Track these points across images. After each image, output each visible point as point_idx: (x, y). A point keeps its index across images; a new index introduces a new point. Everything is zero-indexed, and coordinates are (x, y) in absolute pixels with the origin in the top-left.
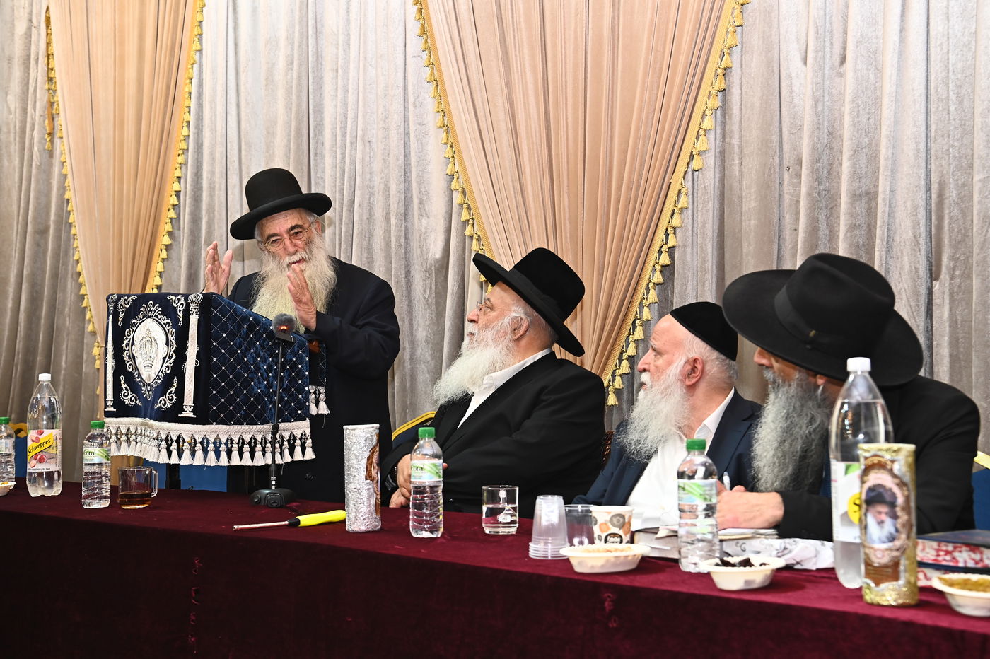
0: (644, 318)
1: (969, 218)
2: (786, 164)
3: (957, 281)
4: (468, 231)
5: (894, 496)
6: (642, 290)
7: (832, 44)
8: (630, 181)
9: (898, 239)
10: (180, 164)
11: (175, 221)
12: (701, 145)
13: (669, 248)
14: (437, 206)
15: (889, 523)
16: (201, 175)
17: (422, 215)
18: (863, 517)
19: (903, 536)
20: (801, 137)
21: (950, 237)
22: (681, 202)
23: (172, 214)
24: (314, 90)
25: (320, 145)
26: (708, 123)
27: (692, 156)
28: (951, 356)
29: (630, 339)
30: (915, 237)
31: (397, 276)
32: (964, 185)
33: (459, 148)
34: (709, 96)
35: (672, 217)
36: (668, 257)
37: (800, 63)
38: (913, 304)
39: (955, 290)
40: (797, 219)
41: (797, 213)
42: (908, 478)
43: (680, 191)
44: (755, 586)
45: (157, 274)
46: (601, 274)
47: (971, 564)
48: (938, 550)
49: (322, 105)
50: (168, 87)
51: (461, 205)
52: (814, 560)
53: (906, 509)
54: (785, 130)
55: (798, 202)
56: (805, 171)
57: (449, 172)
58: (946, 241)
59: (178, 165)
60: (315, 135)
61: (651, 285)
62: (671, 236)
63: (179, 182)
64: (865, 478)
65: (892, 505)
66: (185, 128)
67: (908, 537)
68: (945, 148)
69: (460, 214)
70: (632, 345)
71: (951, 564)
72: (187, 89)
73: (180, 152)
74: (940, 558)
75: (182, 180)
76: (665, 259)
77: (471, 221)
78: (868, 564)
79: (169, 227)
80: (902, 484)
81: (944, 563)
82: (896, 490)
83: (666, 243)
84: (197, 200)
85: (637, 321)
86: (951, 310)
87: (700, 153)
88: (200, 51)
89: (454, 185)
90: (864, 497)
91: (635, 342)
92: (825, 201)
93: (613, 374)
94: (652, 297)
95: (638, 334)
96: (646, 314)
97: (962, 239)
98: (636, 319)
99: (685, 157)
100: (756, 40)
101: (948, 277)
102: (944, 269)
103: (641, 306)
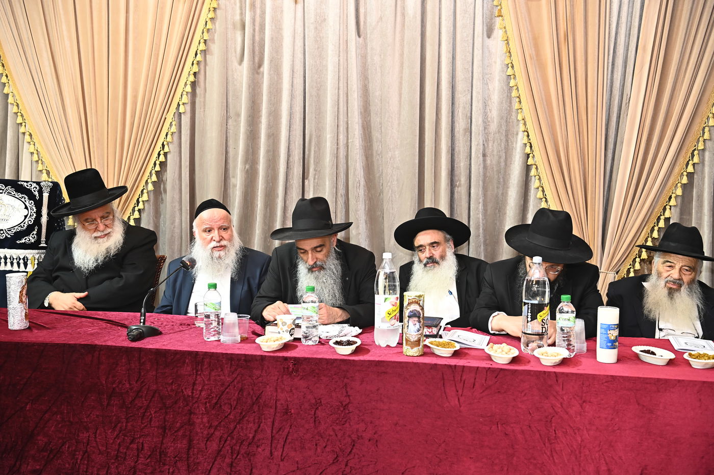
0: (149, 189)
2: (230, 115)
3: (316, 180)
4: (22, 130)
7: (254, 57)
12: (184, 100)
13: (164, 152)
15: (418, 324)
22: (172, 128)
27: (178, 105)
30: (299, 159)
34: (189, 74)
36: (164, 158)
38: (298, 191)
39: (316, 185)
40: (237, 143)
41: (236, 140)
46: (120, 163)
51: (16, 113)
55: (237, 135)
56: (243, 121)
58: (311, 162)
61: (153, 172)
64: (409, 307)
65: (419, 317)
69: (15, 118)
76: (162, 159)
78: (409, 341)
82: (420, 311)
83: (163, 149)
85: (144, 190)
87: (184, 104)
91: (143, 201)
92: (253, 136)
93: (129, 218)
94: (154, 178)
95: (145, 197)
96: (150, 187)
97: (318, 162)
98: (144, 189)
99: (174, 105)
100: (215, 48)
101: (313, 179)
102: (311, 175)
103: (147, 182)
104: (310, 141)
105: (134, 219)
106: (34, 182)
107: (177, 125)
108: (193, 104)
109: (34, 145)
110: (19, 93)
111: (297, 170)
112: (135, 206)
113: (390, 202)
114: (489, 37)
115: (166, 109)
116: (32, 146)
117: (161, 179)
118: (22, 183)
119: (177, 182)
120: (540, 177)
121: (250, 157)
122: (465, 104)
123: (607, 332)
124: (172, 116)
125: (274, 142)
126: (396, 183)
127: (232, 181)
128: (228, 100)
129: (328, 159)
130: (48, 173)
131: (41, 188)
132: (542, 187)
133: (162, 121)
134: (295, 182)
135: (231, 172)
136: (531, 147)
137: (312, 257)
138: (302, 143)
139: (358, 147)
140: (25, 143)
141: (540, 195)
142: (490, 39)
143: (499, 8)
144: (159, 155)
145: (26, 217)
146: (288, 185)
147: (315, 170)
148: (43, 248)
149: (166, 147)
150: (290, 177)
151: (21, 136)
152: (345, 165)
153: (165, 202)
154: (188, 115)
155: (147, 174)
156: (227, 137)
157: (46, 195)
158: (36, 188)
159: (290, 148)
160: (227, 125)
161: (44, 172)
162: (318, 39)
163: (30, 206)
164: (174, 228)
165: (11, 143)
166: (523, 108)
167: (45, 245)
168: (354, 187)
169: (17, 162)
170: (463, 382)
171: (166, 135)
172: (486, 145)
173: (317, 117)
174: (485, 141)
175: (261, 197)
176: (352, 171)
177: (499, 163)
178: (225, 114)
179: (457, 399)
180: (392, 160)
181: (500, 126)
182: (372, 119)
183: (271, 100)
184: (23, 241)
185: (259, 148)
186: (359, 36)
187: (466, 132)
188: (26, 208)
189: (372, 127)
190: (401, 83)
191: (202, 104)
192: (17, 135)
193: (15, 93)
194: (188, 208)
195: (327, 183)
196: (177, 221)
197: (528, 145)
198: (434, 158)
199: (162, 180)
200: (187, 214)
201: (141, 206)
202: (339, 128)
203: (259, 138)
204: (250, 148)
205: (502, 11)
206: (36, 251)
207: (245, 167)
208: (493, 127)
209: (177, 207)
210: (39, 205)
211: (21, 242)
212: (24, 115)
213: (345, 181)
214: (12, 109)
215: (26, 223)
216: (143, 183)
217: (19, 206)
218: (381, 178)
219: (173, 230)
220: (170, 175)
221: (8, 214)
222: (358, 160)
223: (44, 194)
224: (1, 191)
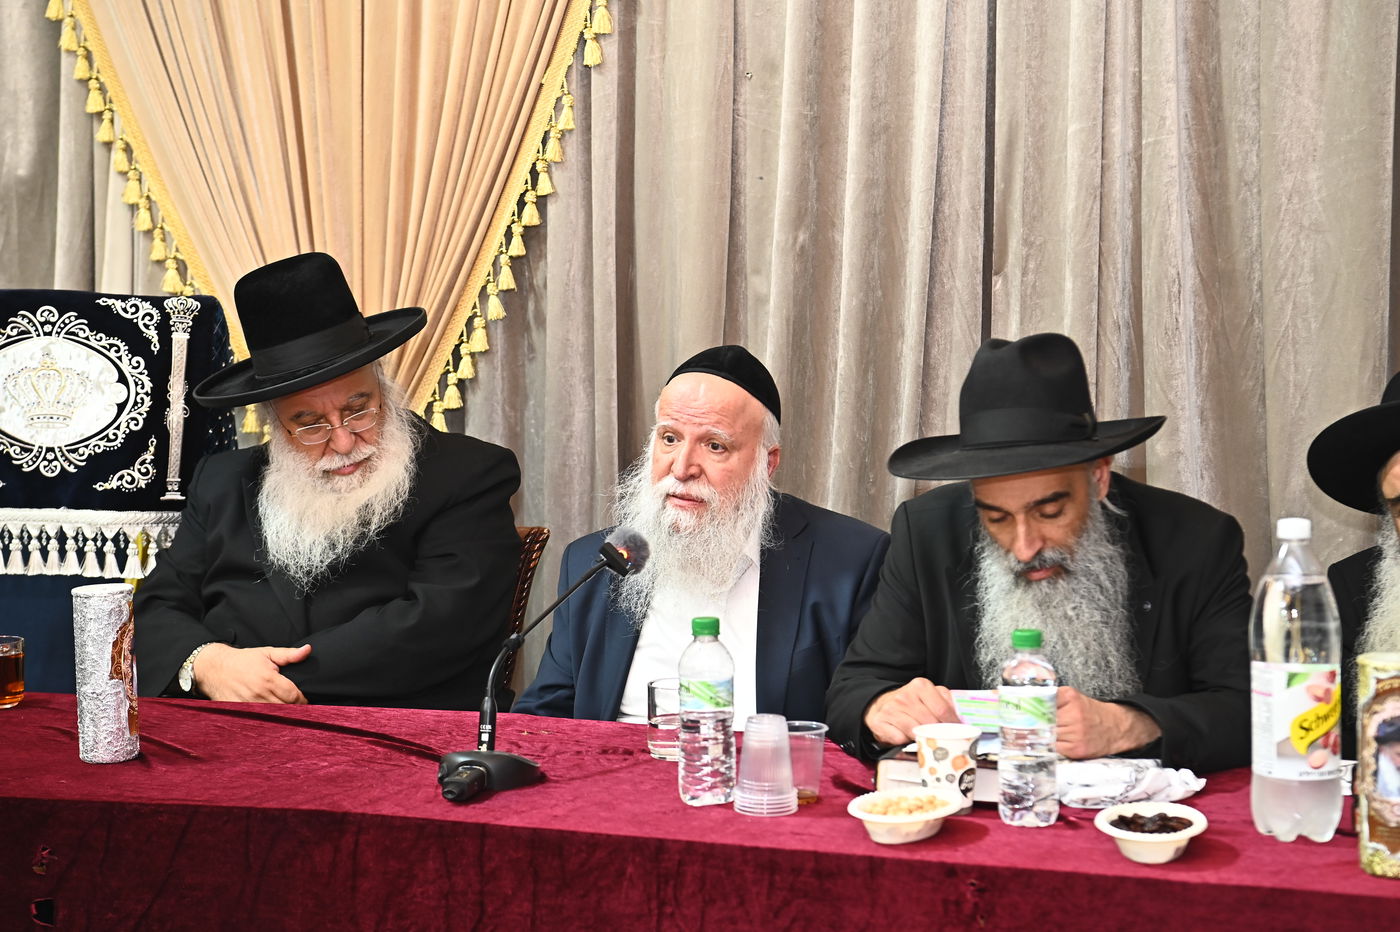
2: (745, 67)
3: (1031, 277)
4: (102, 133)
12: (599, 24)
13: (538, 197)
21: (1024, 209)
22: (561, 119)
27: (582, 41)
29: (464, 350)
36: (536, 214)
38: (969, 313)
39: (1028, 292)
51: (84, 82)
58: (1016, 214)
61: (504, 258)
70: (465, 361)
76: (530, 216)
83: (534, 187)
85: (476, 319)
86: (1021, 322)
87: (597, 37)
91: (472, 355)
92: (819, 134)
93: (429, 408)
94: (507, 280)
95: (478, 341)
96: (495, 309)
97: (1039, 208)
98: (475, 315)
99: (569, 42)
101: (1019, 274)
102: (1012, 259)
103: (483, 294)
104: (1011, 145)
105: (446, 412)
106: (144, 299)
107: (579, 106)
108: (628, 35)
109: (140, 180)
110: (92, 18)
111: (966, 245)
112: (448, 372)
113: (1290, 347)
115: (542, 55)
116: (133, 184)
117: (527, 284)
118: (110, 302)
119: (579, 291)
121: (812, 204)
124: (561, 77)
125: (888, 156)
126: (1310, 280)
127: (754, 284)
128: (740, 19)
129: (1071, 203)
130: (182, 269)
131: (166, 317)
133: (530, 94)
134: (958, 284)
135: (749, 256)
138: (983, 153)
139: (1175, 162)
144: (521, 204)
145: (121, 407)
146: (936, 293)
147: (1027, 242)
148: (171, 506)
149: (543, 178)
150: (944, 268)
151: (99, 153)
152: (1129, 225)
153: (539, 357)
154: (613, 73)
155: (485, 266)
156: (735, 143)
157: (180, 339)
158: (152, 316)
159: (944, 170)
160: (734, 100)
161: (171, 264)
163: (135, 372)
164: (569, 438)
165: (70, 177)
167: (178, 497)
168: (1159, 297)
169: (88, 236)
171: (544, 142)
173: (1033, 63)
175: (845, 336)
176: (1154, 243)
178: (730, 66)
180: (1295, 200)
182: (1224, 64)
183: (880, 13)
184: (114, 484)
185: (838, 175)
188: (122, 379)
189: (1225, 93)
191: (657, 35)
192: (88, 151)
193: (81, 17)
194: (614, 376)
195: (1069, 285)
196: (579, 416)
199: (531, 285)
200: (611, 394)
201: (466, 370)
202: (1109, 98)
203: (841, 140)
204: (812, 177)
206: (153, 515)
207: (795, 239)
209: (580, 372)
210: (159, 369)
211: (107, 486)
212: (108, 86)
213: (1128, 279)
214: (73, 70)
215: (123, 427)
216: (472, 296)
217: (101, 373)
218: (1256, 266)
219: (566, 447)
220: (557, 267)
221: (65, 399)
222: (1175, 207)
223: (174, 336)
224: (48, 328)
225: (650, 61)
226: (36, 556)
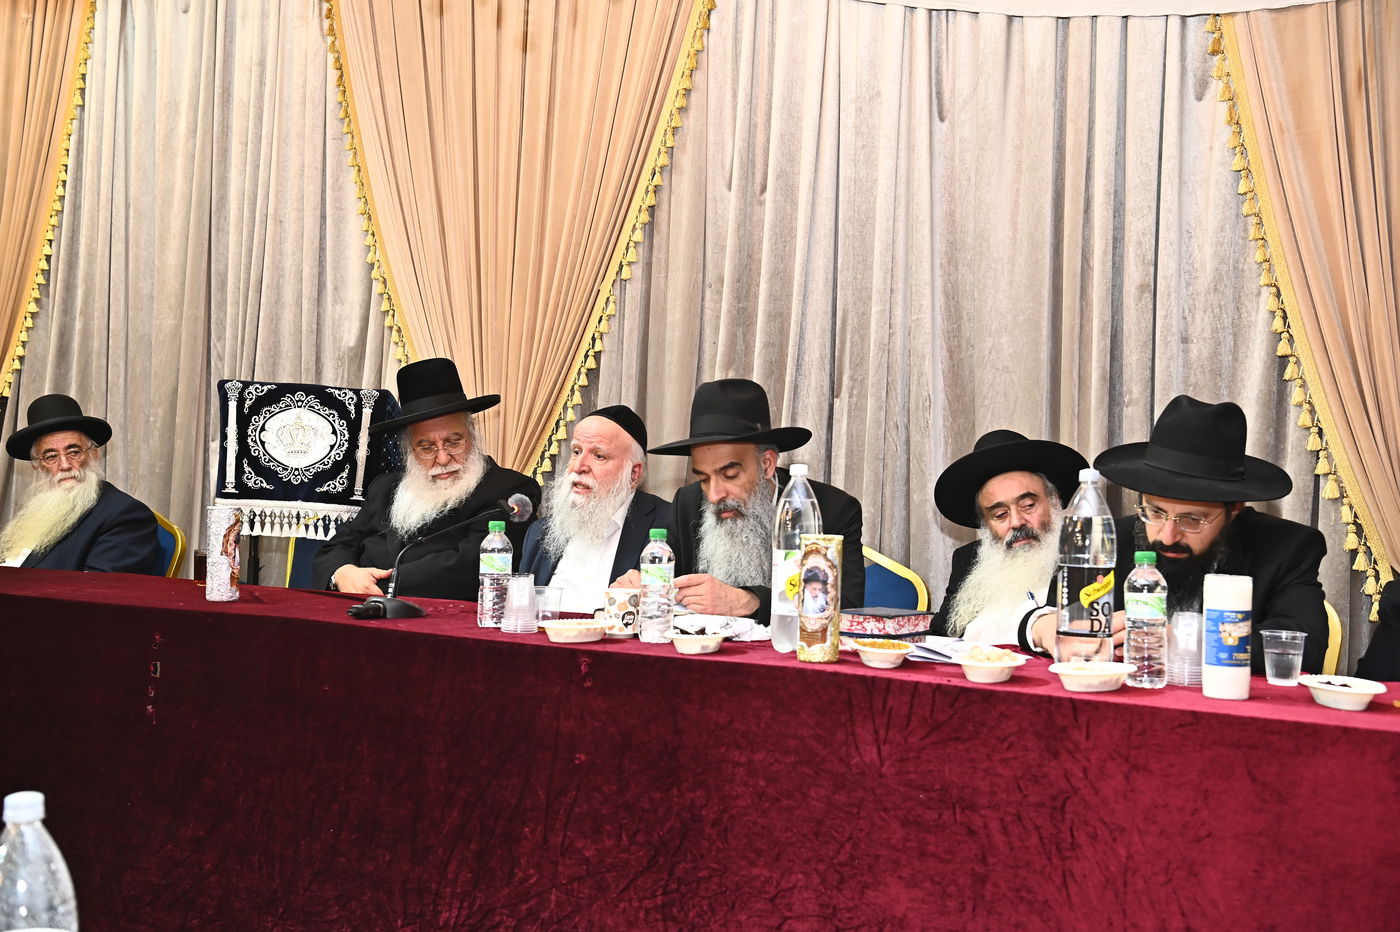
0: (568, 419)
1: (866, 344)
2: (708, 281)
3: (854, 399)
4: (388, 321)
5: (826, 575)
6: (567, 391)
7: (754, 174)
8: (560, 285)
9: (806, 357)
10: (53, 226)
11: (44, 288)
12: (631, 257)
13: (596, 353)
14: (354, 293)
15: (821, 597)
16: (78, 240)
17: (336, 301)
18: (802, 593)
19: (832, 608)
20: (724, 258)
21: (851, 360)
22: (609, 308)
23: (41, 280)
24: (219, 162)
25: (222, 220)
26: (638, 236)
27: (621, 267)
28: (846, 466)
29: (553, 438)
30: (821, 358)
31: (308, 363)
32: (864, 314)
33: (381, 237)
34: (640, 211)
35: (600, 322)
36: (594, 361)
37: (724, 189)
38: (817, 418)
39: (853, 407)
40: (717, 333)
41: (717, 327)
42: (837, 561)
43: (608, 298)
44: (709, 651)
45: (20, 343)
46: (526, 374)
47: (876, 632)
48: (852, 622)
49: (226, 177)
50: (41, 141)
51: (381, 295)
52: (749, 633)
53: (834, 586)
54: (708, 248)
55: (718, 317)
56: (726, 290)
57: (369, 260)
58: (847, 362)
59: (50, 227)
60: (218, 209)
61: (576, 387)
62: (598, 341)
63: (50, 246)
64: (805, 562)
65: (825, 583)
66: (61, 188)
67: (835, 609)
68: (850, 280)
69: (380, 304)
70: (555, 444)
71: (861, 632)
72: (64, 146)
73: (54, 213)
74: (853, 628)
75: (54, 244)
76: (591, 363)
77: (391, 312)
78: (802, 630)
79: (36, 294)
80: (833, 566)
81: (856, 632)
82: (828, 571)
83: (593, 347)
84: (71, 266)
85: (561, 422)
86: (848, 425)
87: (630, 264)
88: (82, 107)
89: (375, 274)
90: (802, 577)
91: (558, 441)
92: (743, 318)
94: (577, 398)
97: (860, 362)
98: (560, 419)
99: (614, 267)
100: (686, 162)
101: (847, 396)
102: (844, 388)
103: (565, 407)
104: (844, 322)
105: (543, 473)
106: (350, 390)
108: (649, 266)
109: (403, 347)
110: (388, 261)
111: (816, 379)
112: (545, 450)
114: (1199, 98)
115: (600, 273)
116: (400, 349)
117: (588, 401)
118: (332, 391)
120: (1304, 381)
121: (740, 357)
122: (1141, 235)
123: (1217, 626)
126: (1003, 400)
128: (706, 254)
131: (360, 400)
132: (1309, 403)
133: (592, 295)
134: (812, 401)
136: (1285, 318)
137: (716, 487)
138: (828, 327)
140: (392, 345)
141: (1305, 419)
142: (1203, 102)
143: (1216, 35)
144: (587, 356)
145: (332, 447)
147: (853, 379)
148: (356, 503)
151: (386, 332)
157: (367, 413)
158: (353, 399)
162: (864, 129)
163: (341, 428)
165: (371, 345)
166: (1268, 238)
167: (361, 498)
168: (917, 408)
170: (886, 713)
172: (1189, 319)
173: (858, 277)
174: (1187, 311)
177: (1215, 354)
179: (875, 750)
181: (1218, 279)
184: (325, 489)
186: (942, 119)
187: (1143, 292)
188: (334, 432)
190: (1016, 203)
192: (381, 331)
197: (1279, 313)
198: (1076, 346)
201: (554, 449)
202: (894, 295)
204: (740, 342)
205: (1223, 43)
206: (345, 507)
208: (1204, 280)
210: (354, 427)
211: (322, 490)
212: (392, 297)
214: (377, 289)
215: (332, 458)
216: (560, 408)
217: (324, 428)
221: (306, 442)
223: (364, 410)
224: (300, 404)
225: (658, 278)
226: (286, 527)
